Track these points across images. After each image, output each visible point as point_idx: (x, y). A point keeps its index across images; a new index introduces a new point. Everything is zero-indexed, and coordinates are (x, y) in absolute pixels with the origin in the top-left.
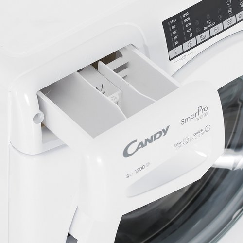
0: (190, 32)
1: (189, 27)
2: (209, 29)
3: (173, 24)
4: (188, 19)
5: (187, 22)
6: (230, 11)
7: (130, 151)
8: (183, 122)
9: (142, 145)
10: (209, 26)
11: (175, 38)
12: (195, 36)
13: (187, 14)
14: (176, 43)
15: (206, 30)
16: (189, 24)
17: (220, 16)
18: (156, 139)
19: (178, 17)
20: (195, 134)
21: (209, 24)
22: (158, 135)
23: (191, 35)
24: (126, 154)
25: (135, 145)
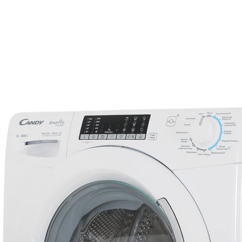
0: (96, 130)
1: (97, 127)
2: (108, 134)
3: (90, 120)
4: (99, 122)
5: (98, 123)
6: (124, 130)
7: (23, 123)
8: (51, 123)
9: (29, 123)
10: (108, 132)
11: (87, 128)
12: (98, 133)
13: (100, 119)
14: (87, 132)
15: (106, 133)
16: (98, 125)
17: (117, 130)
18: (35, 124)
19: (94, 117)
20: (53, 133)
21: (109, 131)
22: (37, 123)
23: (96, 132)
24: (21, 123)
25: (26, 121)
